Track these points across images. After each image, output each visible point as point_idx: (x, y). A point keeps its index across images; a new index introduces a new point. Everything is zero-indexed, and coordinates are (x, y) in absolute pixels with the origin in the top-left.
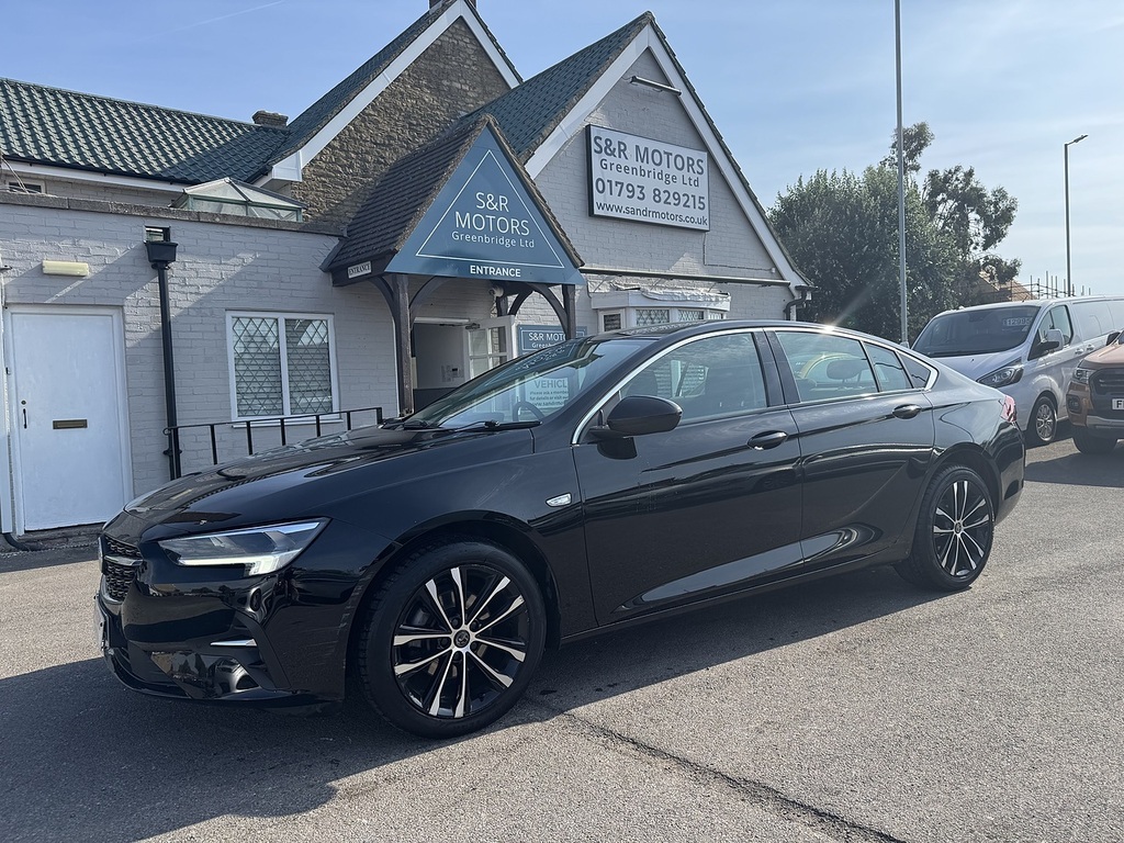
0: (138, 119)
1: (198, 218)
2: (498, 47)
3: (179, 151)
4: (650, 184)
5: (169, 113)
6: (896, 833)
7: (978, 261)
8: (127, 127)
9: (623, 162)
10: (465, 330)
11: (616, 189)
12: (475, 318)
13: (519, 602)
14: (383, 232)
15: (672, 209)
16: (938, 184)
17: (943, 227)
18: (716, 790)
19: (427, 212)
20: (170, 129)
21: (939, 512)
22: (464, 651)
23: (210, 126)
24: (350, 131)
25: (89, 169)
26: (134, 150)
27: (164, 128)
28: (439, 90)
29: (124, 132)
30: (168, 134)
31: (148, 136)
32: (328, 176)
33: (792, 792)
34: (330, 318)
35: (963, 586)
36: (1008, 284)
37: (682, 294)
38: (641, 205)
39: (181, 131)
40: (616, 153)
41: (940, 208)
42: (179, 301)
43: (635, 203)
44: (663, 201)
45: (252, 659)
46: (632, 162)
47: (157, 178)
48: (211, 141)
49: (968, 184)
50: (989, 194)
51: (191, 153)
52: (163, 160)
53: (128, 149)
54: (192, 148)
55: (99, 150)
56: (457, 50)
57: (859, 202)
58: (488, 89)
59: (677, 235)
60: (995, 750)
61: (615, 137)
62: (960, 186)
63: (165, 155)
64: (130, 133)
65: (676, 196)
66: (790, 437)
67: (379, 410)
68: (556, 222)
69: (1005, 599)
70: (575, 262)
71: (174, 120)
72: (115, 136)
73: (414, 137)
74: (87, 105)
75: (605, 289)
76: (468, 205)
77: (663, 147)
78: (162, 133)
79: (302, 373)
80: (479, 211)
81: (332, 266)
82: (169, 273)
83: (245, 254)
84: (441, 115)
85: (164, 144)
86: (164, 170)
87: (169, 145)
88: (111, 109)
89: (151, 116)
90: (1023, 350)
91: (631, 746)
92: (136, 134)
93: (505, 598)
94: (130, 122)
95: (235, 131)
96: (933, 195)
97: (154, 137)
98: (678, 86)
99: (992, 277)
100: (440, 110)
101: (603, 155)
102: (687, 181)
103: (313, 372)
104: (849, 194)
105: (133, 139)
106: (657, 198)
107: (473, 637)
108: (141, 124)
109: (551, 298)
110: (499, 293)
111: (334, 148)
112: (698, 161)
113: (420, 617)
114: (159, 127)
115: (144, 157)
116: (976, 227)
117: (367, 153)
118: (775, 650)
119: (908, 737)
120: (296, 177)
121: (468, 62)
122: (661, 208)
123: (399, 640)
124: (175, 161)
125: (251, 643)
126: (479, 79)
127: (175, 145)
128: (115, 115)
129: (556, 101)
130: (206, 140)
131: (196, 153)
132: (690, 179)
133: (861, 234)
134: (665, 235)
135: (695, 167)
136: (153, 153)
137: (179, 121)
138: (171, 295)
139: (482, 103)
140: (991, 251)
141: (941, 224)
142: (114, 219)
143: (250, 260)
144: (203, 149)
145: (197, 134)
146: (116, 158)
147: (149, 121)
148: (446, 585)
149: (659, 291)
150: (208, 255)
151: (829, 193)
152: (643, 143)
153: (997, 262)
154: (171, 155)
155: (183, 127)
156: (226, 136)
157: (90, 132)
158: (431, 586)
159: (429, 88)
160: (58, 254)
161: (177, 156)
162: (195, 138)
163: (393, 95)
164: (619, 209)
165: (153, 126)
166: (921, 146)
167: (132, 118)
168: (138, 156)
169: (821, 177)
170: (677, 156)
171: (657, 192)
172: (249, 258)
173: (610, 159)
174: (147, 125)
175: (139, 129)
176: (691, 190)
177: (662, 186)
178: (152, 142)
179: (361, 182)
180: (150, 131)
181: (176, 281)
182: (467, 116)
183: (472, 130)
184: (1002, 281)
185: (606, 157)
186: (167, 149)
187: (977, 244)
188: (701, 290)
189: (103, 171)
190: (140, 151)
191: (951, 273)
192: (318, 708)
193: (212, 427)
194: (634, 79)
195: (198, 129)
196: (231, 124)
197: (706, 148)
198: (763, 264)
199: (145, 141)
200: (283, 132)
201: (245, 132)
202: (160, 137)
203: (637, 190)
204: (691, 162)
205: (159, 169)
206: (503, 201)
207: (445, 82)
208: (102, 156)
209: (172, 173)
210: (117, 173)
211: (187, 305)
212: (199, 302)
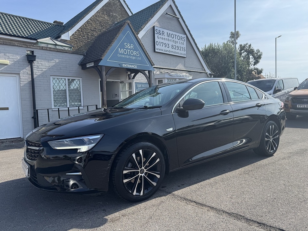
0: (20, 21)
1: (42, 48)
2: (126, 4)
3: (33, 30)
4: (171, 43)
5: (29, 19)
6: (284, 228)
7: (252, 69)
8: (17, 23)
9: (163, 37)
10: (119, 83)
11: (161, 44)
12: (122, 80)
13: (158, 160)
14: (98, 54)
15: (176, 51)
16: (242, 48)
17: (243, 59)
18: (225, 216)
19: (111, 48)
20: (30, 24)
21: (267, 134)
22: (143, 175)
23: (42, 24)
24: (84, 26)
25: (6, 34)
26: (19, 29)
27: (28, 24)
28: (109, 15)
29: (16, 24)
30: (29, 25)
31: (23, 26)
32: (78, 39)
33: (248, 216)
34: (81, 79)
35: (272, 155)
36: (260, 75)
37: (180, 75)
38: (168, 49)
39: (33, 25)
40: (162, 34)
41: (243, 54)
42: (37, 73)
43: (166, 49)
44: (174, 48)
45: (79, 179)
46: (166, 37)
47: (26, 38)
48: (42, 28)
49: (250, 48)
50: (255, 51)
51: (36, 31)
52: (28, 33)
53: (18, 29)
54: (37, 30)
55: (9, 29)
56: (115, 4)
57: (222, 52)
58: (123, 16)
59: (178, 58)
61: (162, 30)
62: (248, 48)
63: (29, 31)
64: (18, 25)
65: (178, 47)
66: (231, 112)
67: (96, 106)
68: (147, 52)
69: (284, 158)
70: (152, 64)
71: (31, 22)
72: (14, 25)
73: (102, 29)
74: (5, 16)
75: (158, 73)
76: (122, 47)
77: (174, 33)
78: (28, 25)
79: (73, 95)
80: (125, 48)
81: (83, 63)
82: (33, 64)
83: (56, 60)
84: (110, 23)
85: (28, 28)
86: (29, 36)
87: (30, 28)
88: (12, 18)
89: (24, 20)
90: (272, 91)
91: (195, 203)
92: (20, 25)
93: (154, 159)
94: (18, 22)
95: (49, 25)
96: (241, 51)
97: (25, 26)
98: (178, 16)
99: (256, 73)
100: (110, 21)
101: (158, 34)
102: (180, 43)
103: (76, 95)
104: (219, 50)
105: (19, 26)
106: (173, 48)
107: (145, 171)
108: (21, 22)
109: (145, 74)
110: (129, 73)
111: (79, 31)
112: (184, 37)
113: (130, 165)
114: (27, 23)
115: (23, 32)
116: (252, 60)
117: (89, 32)
119: (275, 199)
120: (68, 39)
121: (118, 8)
122: (174, 50)
123: (125, 172)
124: (32, 33)
125: (80, 173)
126: (121, 13)
127: (32, 29)
128: (13, 19)
129: (144, 19)
130: (41, 28)
131: (38, 31)
132: (181, 43)
133: (222, 61)
134: (175, 58)
135: (183, 39)
136: (25, 31)
137: (33, 22)
138: (34, 71)
139: (121, 20)
140: (256, 66)
141: (243, 58)
142: (17, 47)
143: (58, 61)
144: (40, 30)
145: (38, 26)
146: (14, 32)
147: (24, 21)
148: (138, 155)
149: (173, 74)
150: (45, 59)
151: (213, 50)
152: (169, 32)
153: (257, 69)
154: (30, 32)
155: (34, 23)
156: (46, 27)
157: (6, 24)
158: (134, 155)
159: (106, 15)
161: (32, 32)
162: (37, 27)
163: (96, 16)
164: (162, 50)
165: (25, 23)
166: (237, 37)
167: (19, 20)
168: (21, 31)
169: (211, 45)
170: (178, 36)
171: (173, 46)
172: (57, 61)
173: (160, 36)
174: (23, 23)
175: (21, 24)
176: (182, 46)
177: (174, 44)
178: (25, 27)
179: (87, 41)
180: (24, 24)
181: (36, 67)
182: (117, 23)
183: (123, 25)
184: (258, 74)
185: (159, 35)
186: (29, 30)
187: (252, 64)
188: (184, 74)
189: (10, 35)
190: (21, 30)
191: (245, 72)
192: (100, 194)
193: (48, 109)
194: (167, 13)
195: (38, 24)
196: (48, 23)
197: (185, 34)
198: (201, 67)
199: (23, 27)
200: (63, 26)
201: (52, 26)
202: (27, 26)
203: (167, 45)
204: (182, 38)
205: (27, 35)
206: (132, 46)
207: (111, 13)
208: (10, 31)
209: (31, 36)
210: (14, 36)
211: (39, 74)
212: (42, 73)
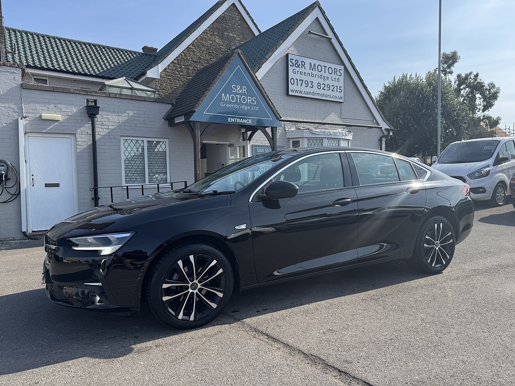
0: (90, 50)
1: (109, 95)
2: (250, 17)
3: (107, 64)
4: (316, 80)
5: (104, 47)
7: (480, 117)
8: (85, 54)
9: (303, 70)
10: (227, 147)
11: (300, 83)
12: (232, 141)
13: (221, 271)
14: (190, 103)
15: (326, 92)
16: (462, 80)
17: (463, 101)
18: (298, 358)
19: (209, 94)
20: (104, 54)
21: (427, 237)
22: (195, 291)
23: (122, 53)
24: (182, 55)
25: (67, 72)
26: (88, 64)
27: (101, 54)
28: (223, 37)
29: (84, 56)
30: (103, 56)
31: (94, 57)
32: (172, 76)
33: (331, 361)
34: (167, 141)
35: (439, 272)
36: (494, 129)
37: (329, 132)
38: (311, 90)
39: (108, 55)
40: (300, 66)
41: (462, 92)
42: (100, 132)
43: (308, 89)
44: (322, 88)
45: (102, 292)
46: (308, 70)
47: (97, 76)
48: (122, 60)
49: (476, 80)
50: (486, 85)
51: (112, 65)
52: (100, 68)
53: (85, 63)
54: (113, 63)
55: (72, 64)
56: (232, 18)
57: (422, 89)
58: (245, 36)
59: (329, 104)
60: (429, 347)
61: (300, 59)
62: (472, 81)
63: (101, 66)
64: (86, 56)
65: (328, 86)
66: (353, 201)
67: (186, 182)
68: (269, 98)
69: (457, 279)
70: (278, 117)
71: (106, 50)
72: (80, 57)
73: (211, 58)
74: (68, 44)
75: (293, 129)
76: (228, 90)
77: (322, 64)
78: (100, 56)
79: (154, 165)
80: (233, 93)
81: (169, 117)
82: (96, 119)
83: (130, 111)
84: (223, 48)
85: (101, 61)
86: (100, 73)
87: (103, 61)
88: (79, 46)
89: (96, 49)
90: (491, 161)
91: (266, 337)
92: (89, 56)
93: (214, 269)
94: (86, 51)
95: (133, 55)
96: (459, 85)
97: (97, 58)
98: (331, 35)
99: (486, 125)
100: (223, 46)
101: (294, 67)
102: (333, 79)
103: (159, 165)
104: (417, 85)
105: (88, 59)
106: (319, 87)
107: (199, 286)
108: (91, 52)
109: (266, 133)
110: (243, 130)
111: (175, 63)
112: (339, 70)
113: (175, 276)
114: (99, 54)
115: (92, 67)
116: (479, 101)
117: (189, 65)
118: (342, 297)
119: (391, 340)
120: (158, 77)
121: (236, 24)
122: (321, 92)
123: (165, 286)
124: (105, 69)
125: (100, 284)
126: (241, 32)
127: (106, 62)
128: (80, 48)
129: (273, 42)
130: (119, 59)
131: (115, 65)
132: (335, 78)
133: (423, 104)
134: (323, 104)
135: (338, 73)
136: (96, 65)
137: (108, 51)
138: (97, 130)
139: (242, 43)
140: (487, 113)
141: (462, 100)
142: (73, 95)
143: (132, 114)
144: (118, 63)
145: (116, 56)
146: (79, 67)
147: (95, 51)
148: (187, 263)
149: (318, 130)
150: (114, 112)
151: (408, 84)
152: (313, 62)
153: (489, 118)
154: (104, 66)
155: (109, 53)
156: (126, 58)
157: (69, 56)
158: (180, 263)
159: (218, 36)
160: (48, 111)
161: (106, 67)
162: (115, 59)
163: (202, 39)
164: (301, 92)
165: (96, 53)
166: (454, 62)
167: (88, 50)
168: (89, 67)
169: (404, 77)
170: (329, 68)
171: (319, 84)
172: (131, 113)
173: (297, 69)
174: (94, 53)
175: (90, 54)
176: (336, 84)
177: (322, 81)
178: (95, 60)
179: (186, 79)
180: (95, 55)
181: (99, 123)
182: (235, 49)
183: (231, 56)
184: (491, 127)
185: (295, 68)
186: (102, 63)
187: (480, 109)
188: (339, 130)
189: (74, 73)
190: (90, 64)
191: (465, 123)
192: (129, 314)
193: (111, 188)
194: (310, 32)
195: (116, 54)
196: (131, 52)
197: (343, 64)
198: (369, 118)
199: (93, 60)
200: (154, 56)
201: (137, 56)
202: (99, 58)
203: (310, 83)
204: (336, 70)
205: (98, 72)
206: (245, 89)
207: (226, 33)
208: (73, 66)
209: (104, 74)
210: (79, 74)
211: (104, 134)
212: (109, 132)
